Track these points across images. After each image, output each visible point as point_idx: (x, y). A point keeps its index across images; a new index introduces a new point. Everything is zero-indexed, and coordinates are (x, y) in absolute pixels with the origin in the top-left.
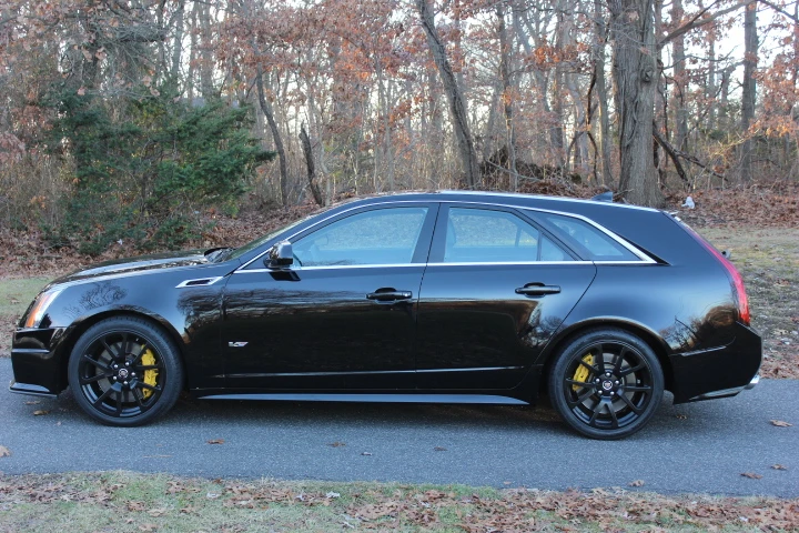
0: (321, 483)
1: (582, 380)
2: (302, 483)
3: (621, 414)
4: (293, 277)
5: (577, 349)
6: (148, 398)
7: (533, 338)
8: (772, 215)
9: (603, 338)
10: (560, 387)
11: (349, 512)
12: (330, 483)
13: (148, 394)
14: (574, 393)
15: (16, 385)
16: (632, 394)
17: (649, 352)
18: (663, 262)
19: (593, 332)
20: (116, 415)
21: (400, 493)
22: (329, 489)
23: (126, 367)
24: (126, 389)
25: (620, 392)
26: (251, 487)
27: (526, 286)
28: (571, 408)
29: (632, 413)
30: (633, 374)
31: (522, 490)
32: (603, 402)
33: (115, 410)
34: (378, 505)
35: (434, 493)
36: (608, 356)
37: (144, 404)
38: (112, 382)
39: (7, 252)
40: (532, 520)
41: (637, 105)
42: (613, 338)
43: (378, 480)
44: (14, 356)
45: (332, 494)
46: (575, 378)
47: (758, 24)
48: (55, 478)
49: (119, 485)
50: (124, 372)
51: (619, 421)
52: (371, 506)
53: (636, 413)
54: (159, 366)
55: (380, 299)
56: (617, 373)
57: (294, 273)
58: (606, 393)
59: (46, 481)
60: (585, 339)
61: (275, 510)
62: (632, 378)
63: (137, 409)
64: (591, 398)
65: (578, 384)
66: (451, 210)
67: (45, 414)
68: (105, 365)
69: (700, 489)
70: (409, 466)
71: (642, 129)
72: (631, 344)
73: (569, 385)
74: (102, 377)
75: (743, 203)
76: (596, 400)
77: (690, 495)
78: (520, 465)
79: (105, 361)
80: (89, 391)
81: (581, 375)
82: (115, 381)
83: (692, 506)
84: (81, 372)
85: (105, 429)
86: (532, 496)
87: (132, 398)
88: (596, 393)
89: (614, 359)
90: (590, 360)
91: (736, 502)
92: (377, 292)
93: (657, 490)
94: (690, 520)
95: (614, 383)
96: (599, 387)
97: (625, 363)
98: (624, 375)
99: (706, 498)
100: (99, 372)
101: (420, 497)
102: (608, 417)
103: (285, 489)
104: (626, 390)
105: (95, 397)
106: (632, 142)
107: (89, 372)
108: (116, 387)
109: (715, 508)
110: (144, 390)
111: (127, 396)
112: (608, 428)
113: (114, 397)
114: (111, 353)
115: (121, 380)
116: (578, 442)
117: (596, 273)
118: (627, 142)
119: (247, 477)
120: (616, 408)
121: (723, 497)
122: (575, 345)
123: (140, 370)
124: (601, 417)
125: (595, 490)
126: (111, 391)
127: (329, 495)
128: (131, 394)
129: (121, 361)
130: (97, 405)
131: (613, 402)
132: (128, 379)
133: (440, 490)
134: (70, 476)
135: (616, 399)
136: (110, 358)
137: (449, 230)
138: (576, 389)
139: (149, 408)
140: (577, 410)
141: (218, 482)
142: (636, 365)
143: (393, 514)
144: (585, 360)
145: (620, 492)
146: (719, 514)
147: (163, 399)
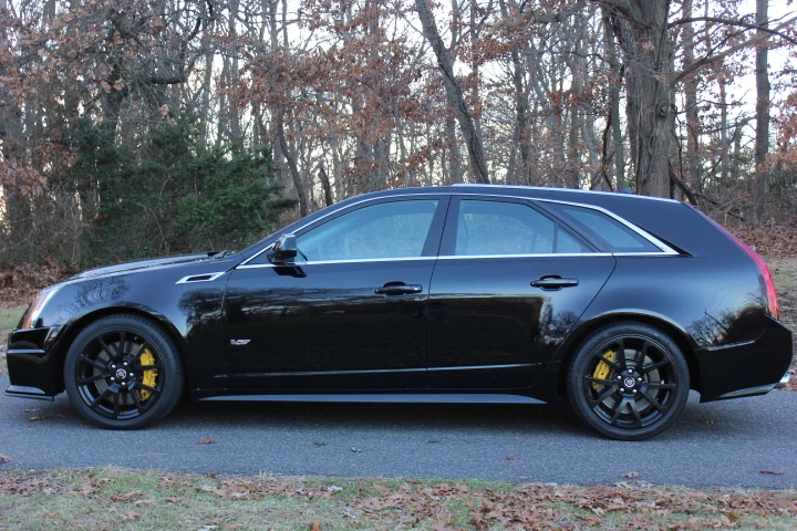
0: (324, 478)
1: (603, 377)
2: (303, 478)
3: (644, 414)
4: (298, 272)
5: (596, 344)
6: (146, 400)
7: (546, 337)
8: (790, 247)
9: (624, 332)
10: (580, 385)
11: (352, 504)
12: (333, 479)
13: (147, 396)
14: (594, 391)
15: (12, 388)
16: (656, 392)
17: (673, 347)
18: (686, 253)
19: (614, 326)
20: (114, 417)
21: (407, 487)
22: (331, 484)
23: (125, 368)
24: (124, 390)
25: (643, 390)
26: (248, 482)
27: (542, 279)
28: (592, 406)
29: (656, 412)
30: (656, 371)
31: (540, 484)
32: (625, 401)
33: (112, 412)
34: (383, 498)
35: (444, 486)
36: (630, 353)
37: (142, 406)
38: (109, 383)
39: (28, 286)
40: (550, 510)
41: (652, 140)
42: (634, 332)
43: (385, 476)
44: (9, 357)
45: (334, 487)
46: (595, 375)
47: (769, 71)
48: (40, 474)
49: (106, 480)
50: (121, 373)
51: (643, 420)
52: (375, 499)
53: (660, 412)
54: (158, 367)
55: (389, 293)
56: (639, 370)
57: (299, 267)
58: (628, 391)
59: (31, 477)
60: (605, 334)
61: (271, 502)
62: (655, 374)
63: (135, 412)
64: (612, 396)
65: (599, 381)
66: (462, 203)
67: (41, 419)
68: (103, 366)
69: (733, 483)
70: (418, 463)
71: (657, 163)
72: (654, 338)
73: (589, 382)
74: (99, 378)
75: (761, 236)
76: (618, 398)
77: (722, 489)
78: (538, 462)
79: (102, 361)
80: (85, 392)
81: (601, 372)
82: (113, 382)
83: (726, 498)
84: (78, 373)
85: (102, 432)
86: (551, 490)
87: (130, 401)
88: (618, 391)
89: (636, 356)
90: (611, 356)
91: (772, 495)
92: (386, 286)
93: (686, 485)
94: (724, 510)
95: (636, 380)
96: (621, 384)
97: (647, 360)
98: (647, 371)
99: (740, 491)
100: (97, 373)
101: (428, 491)
102: (631, 416)
103: (284, 484)
104: (650, 387)
105: (92, 399)
106: (648, 177)
107: (86, 372)
108: (114, 389)
109: (751, 501)
110: (143, 391)
111: (125, 398)
112: (630, 428)
113: (111, 399)
114: (109, 354)
115: (119, 381)
116: (600, 443)
117: (615, 265)
118: (643, 177)
119: (244, 472)
120: (639, 407)
121: (758, 490)
122: (594, 340)
123: (139, 371)
124: (622, 417)
125: (618, 484)
126: (109, 393)
127: (330, 489)
128: (129, 396)
129: (118, 360)
130: (93, 407)
131: (636, 401)
132: (126, 380)
133: (451, 484)
134: (56, 472)
135: (639, 397)
136: (107, 359)
137: (460, 224)
138: (598, 388)
139: (148, 409)
140: (598, 409)
141: (213, 476)
142: (659, 360)
143: (399, 506)
144: (605, 356)
145: (645, 486)
146: (755, 505)
147: (163, 400)
